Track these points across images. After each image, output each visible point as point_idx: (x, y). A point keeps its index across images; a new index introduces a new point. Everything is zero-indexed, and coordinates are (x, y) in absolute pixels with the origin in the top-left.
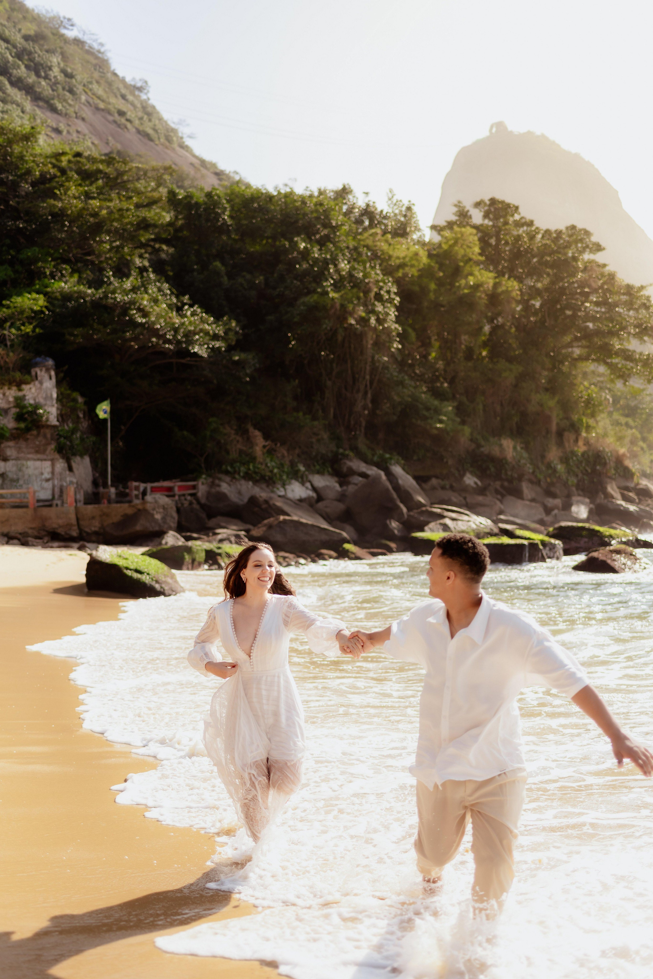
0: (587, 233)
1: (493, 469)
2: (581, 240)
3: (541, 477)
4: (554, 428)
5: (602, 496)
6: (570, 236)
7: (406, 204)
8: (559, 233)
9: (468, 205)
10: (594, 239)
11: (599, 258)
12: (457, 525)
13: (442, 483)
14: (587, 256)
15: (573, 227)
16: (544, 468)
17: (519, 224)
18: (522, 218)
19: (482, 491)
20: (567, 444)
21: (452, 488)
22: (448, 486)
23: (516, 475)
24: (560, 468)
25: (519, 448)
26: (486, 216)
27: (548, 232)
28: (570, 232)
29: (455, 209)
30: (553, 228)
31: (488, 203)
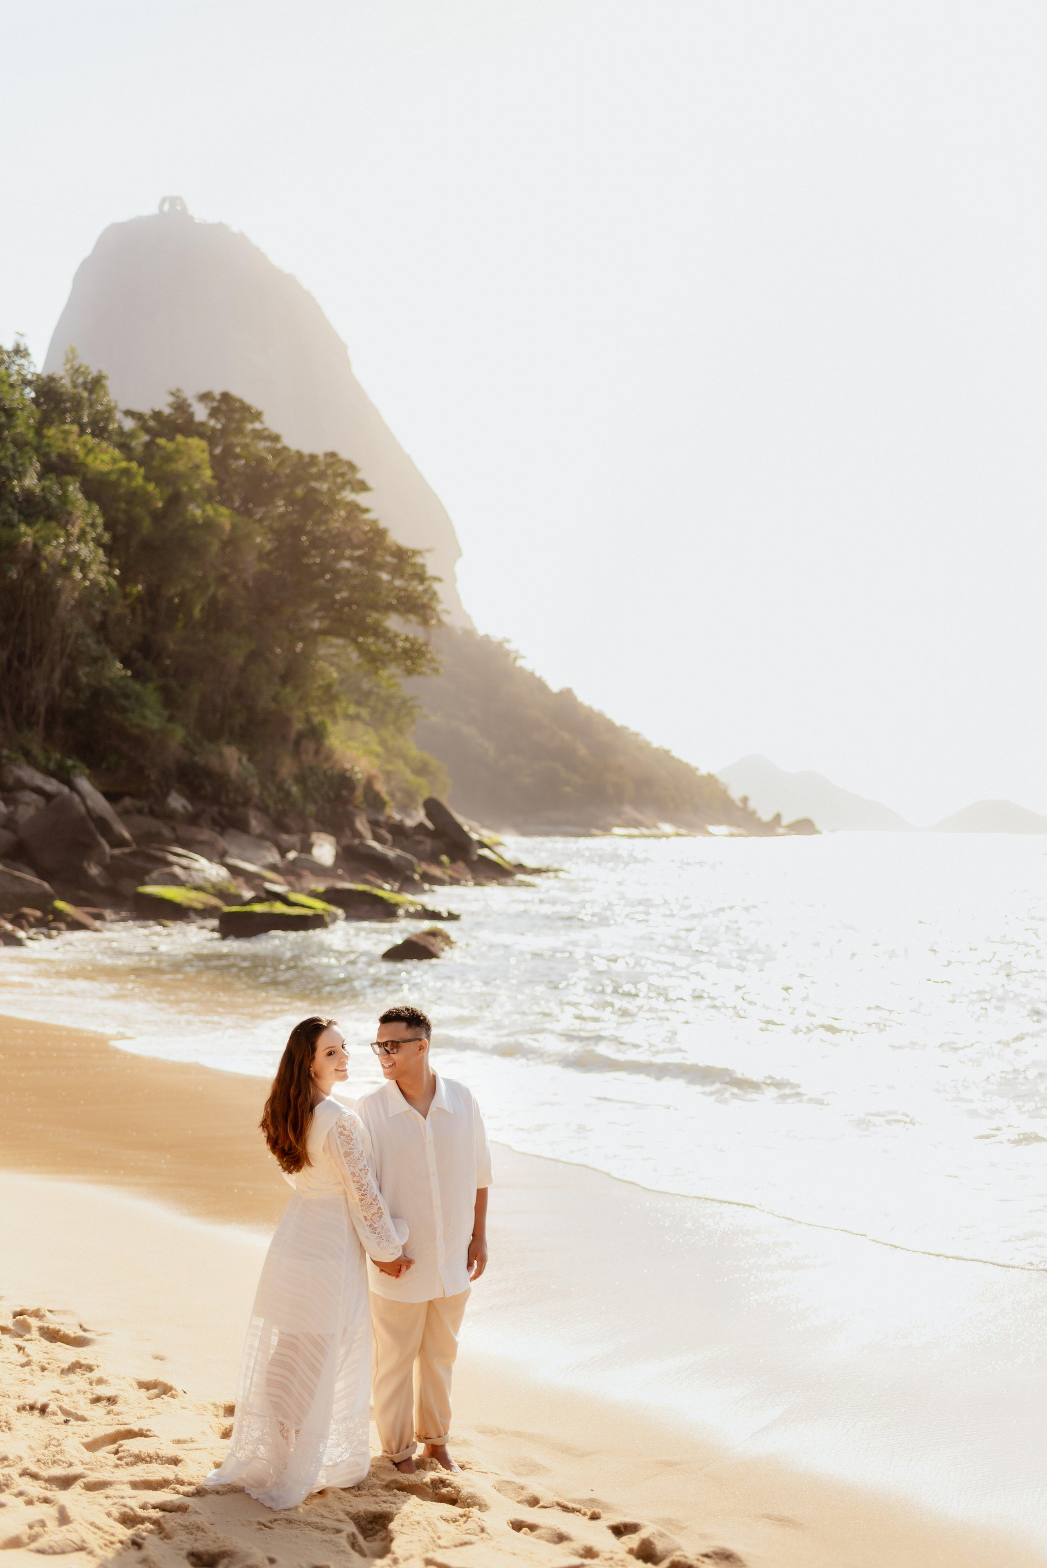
0: (352, 467)
1: (209, 789)
2: (343, 475)
3: (270, 802)
4: (293, 735)
5: (348, 833)
6: (329, 465)
7: (94, 373)
8: (313, 457)
9: (190, 394)
10: (360, 476)
11: (362, 499)
12: (190, 876)
13: (139, 804)
14: (348, 495)
15: (333, 455)
16: (273, 789)
17: (259, 435)
18: (265, 429)
19: (193, 820)
20: (304, 758)
21: (152, 813)
22: (146, 810)
23: (240, 799)
24: (294, 789)
25: (245, 760)
26: (214, 413)
27: (300, 454)
28: (330, 460)
29: (171, 399)
30: (306, 450)
31: (218, 397)
